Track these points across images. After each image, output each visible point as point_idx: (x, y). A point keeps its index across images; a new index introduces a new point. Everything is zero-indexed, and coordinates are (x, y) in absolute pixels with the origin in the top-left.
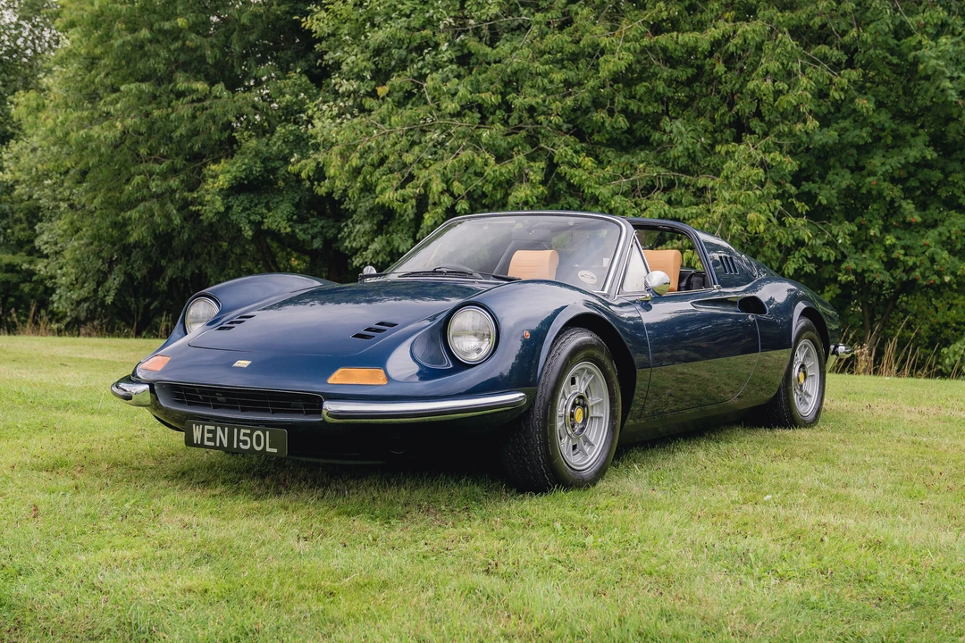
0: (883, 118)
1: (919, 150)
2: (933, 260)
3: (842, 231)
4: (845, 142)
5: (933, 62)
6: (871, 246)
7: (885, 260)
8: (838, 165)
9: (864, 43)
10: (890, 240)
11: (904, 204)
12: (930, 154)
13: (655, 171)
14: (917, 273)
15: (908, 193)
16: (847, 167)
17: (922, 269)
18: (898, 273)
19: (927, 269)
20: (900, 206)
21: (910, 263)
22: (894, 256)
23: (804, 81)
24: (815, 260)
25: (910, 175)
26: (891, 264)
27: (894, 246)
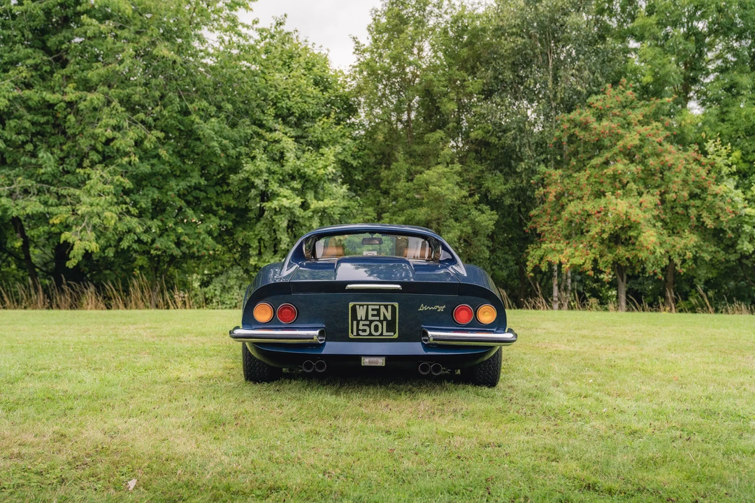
0: (175, 160)
1: (196, 179)
2: (203, 241)
3: (155, 225)
4: (154, 171)
5: (208, 131)
6: (166, 233)
7: (176, 241)
8: (149, 185)
9: (163, 116)
10: (180, 230)
11: (188, 210)
12: (203, 182)
13: (29, 183)
14: (195, 249)
15: (188, 203)
16: (155, 186)
17: (197, 247)
18: (184, 248)
19: (200, 246)
20: (185, 211)
21: (191, 243)
22: (182, 239)
23: (131, 134)
24: (139, 241)
25: (189, 193)
26: (178, 244)
27: (181, 233)
